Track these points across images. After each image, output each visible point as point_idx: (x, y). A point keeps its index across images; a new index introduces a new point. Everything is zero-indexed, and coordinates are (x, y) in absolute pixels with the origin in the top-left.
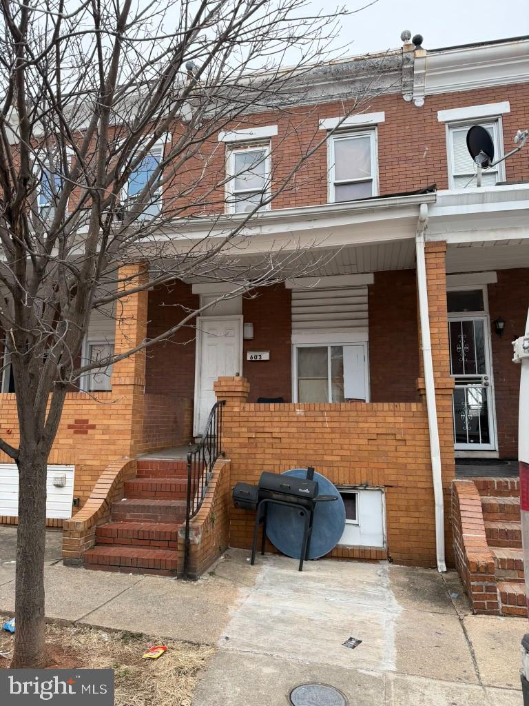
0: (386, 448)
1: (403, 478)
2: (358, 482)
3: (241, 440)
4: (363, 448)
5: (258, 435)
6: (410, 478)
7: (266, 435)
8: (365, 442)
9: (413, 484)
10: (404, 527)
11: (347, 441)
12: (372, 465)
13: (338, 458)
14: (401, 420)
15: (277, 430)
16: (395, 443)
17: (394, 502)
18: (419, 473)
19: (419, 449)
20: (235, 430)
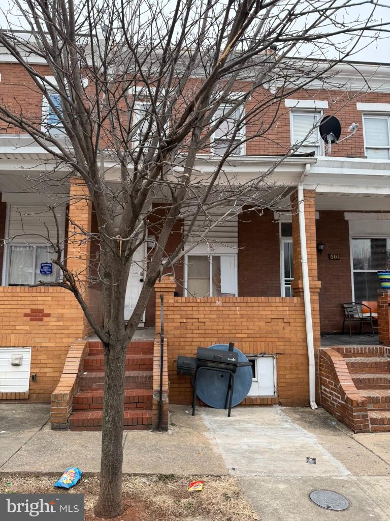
0: (277, 328)
1: (288, 348)
2: (259, 352)
3: (175, 324)
4: (263, 328)
5: (188, 320)
6: (293, 348)
7: (194, 320)
8: (264, 324)
9: (294, 352)
10: (289, 381)
11: (252, 324)
12: (268, 340)
13: (245, 336)
14: (287, 309)
15: (202, 316)
16: (283, 324)
17: (282, 365)
18: (298, 344)
19: (298, 328)
20: (170, 317)
